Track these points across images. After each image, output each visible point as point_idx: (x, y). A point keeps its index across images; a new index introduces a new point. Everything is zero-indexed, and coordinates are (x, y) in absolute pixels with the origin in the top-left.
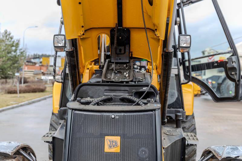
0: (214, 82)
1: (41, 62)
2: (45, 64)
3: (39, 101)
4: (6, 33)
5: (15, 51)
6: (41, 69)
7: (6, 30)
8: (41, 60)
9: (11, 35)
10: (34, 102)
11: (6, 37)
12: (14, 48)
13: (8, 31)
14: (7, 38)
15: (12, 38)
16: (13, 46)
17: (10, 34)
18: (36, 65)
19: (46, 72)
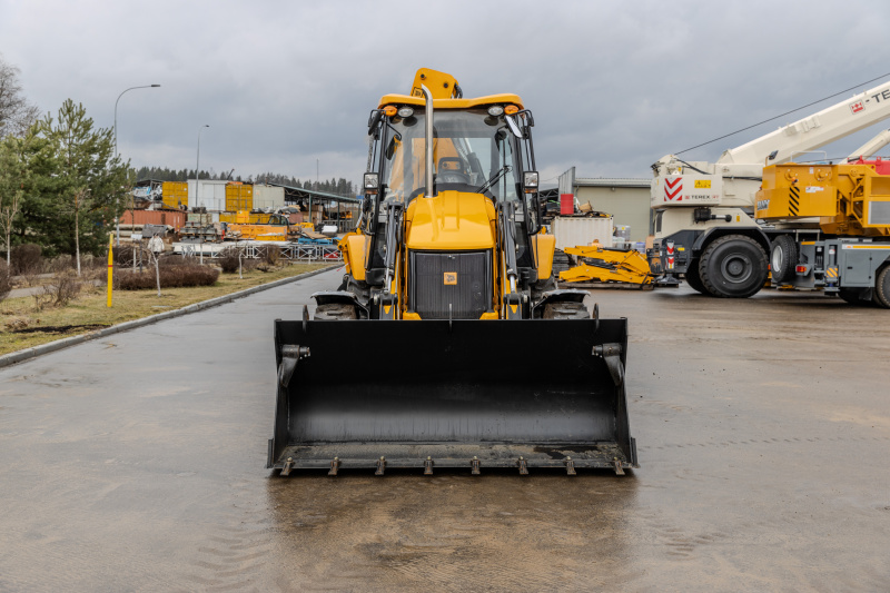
0: (681, 249)
1: (159, 199)
2: (174, 205)
3: (219, 304)
4: (69, 111)
5: (101, 164)
6: (164, 222)
7: (71, 102)
8: (159, 191)
9: (86, 117)
10: (208, 307)
11: (72, 120)
12: (95, 157)
13: (76, 103)
14: (75, 125)
15: (87, 126)
16: (94, 151)
17: (81, 114)
18: (146, 207)
19: (183, 232)
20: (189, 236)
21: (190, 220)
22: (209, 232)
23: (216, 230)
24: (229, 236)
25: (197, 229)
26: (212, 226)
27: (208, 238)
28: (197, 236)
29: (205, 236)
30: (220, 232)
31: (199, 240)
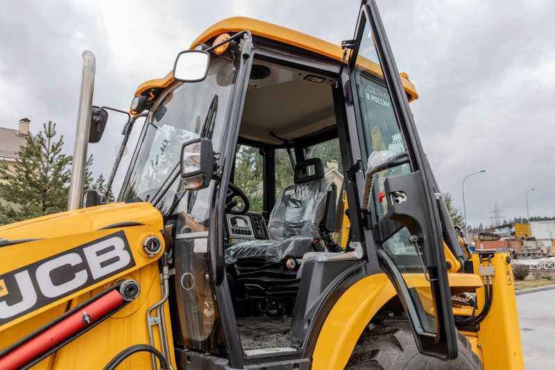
1: (512, 234)
6: (508, 247)
8: (514, 229)
18: (499, 239)
19: (520, 252)
20: (524, 255)
21: (525, 245)
22: (536, 252)
23: (542, 251)
24: (551, 254)
25: (529, 250)
26: (540, 248)
27: (536, 256)
28: (529, 255)
29: (534, 254)
30: (545, 252)
31: (530, 257)
